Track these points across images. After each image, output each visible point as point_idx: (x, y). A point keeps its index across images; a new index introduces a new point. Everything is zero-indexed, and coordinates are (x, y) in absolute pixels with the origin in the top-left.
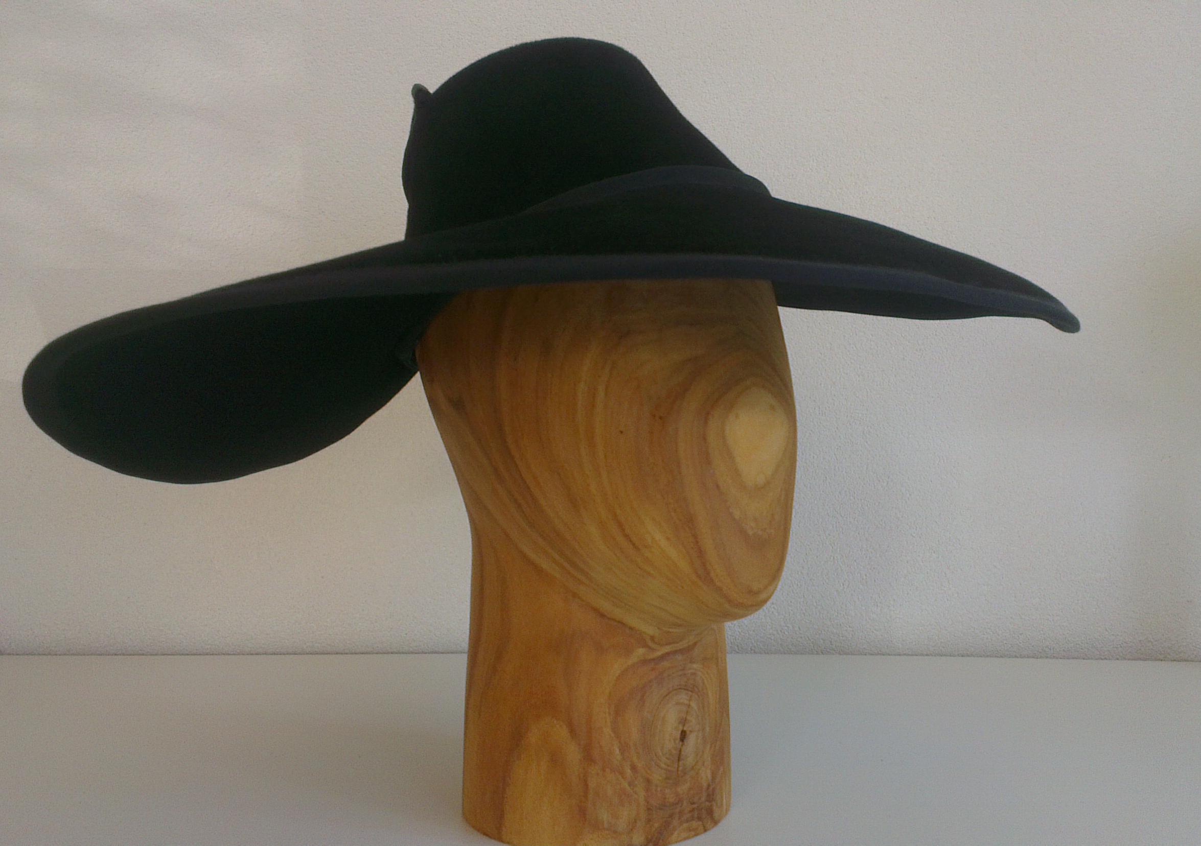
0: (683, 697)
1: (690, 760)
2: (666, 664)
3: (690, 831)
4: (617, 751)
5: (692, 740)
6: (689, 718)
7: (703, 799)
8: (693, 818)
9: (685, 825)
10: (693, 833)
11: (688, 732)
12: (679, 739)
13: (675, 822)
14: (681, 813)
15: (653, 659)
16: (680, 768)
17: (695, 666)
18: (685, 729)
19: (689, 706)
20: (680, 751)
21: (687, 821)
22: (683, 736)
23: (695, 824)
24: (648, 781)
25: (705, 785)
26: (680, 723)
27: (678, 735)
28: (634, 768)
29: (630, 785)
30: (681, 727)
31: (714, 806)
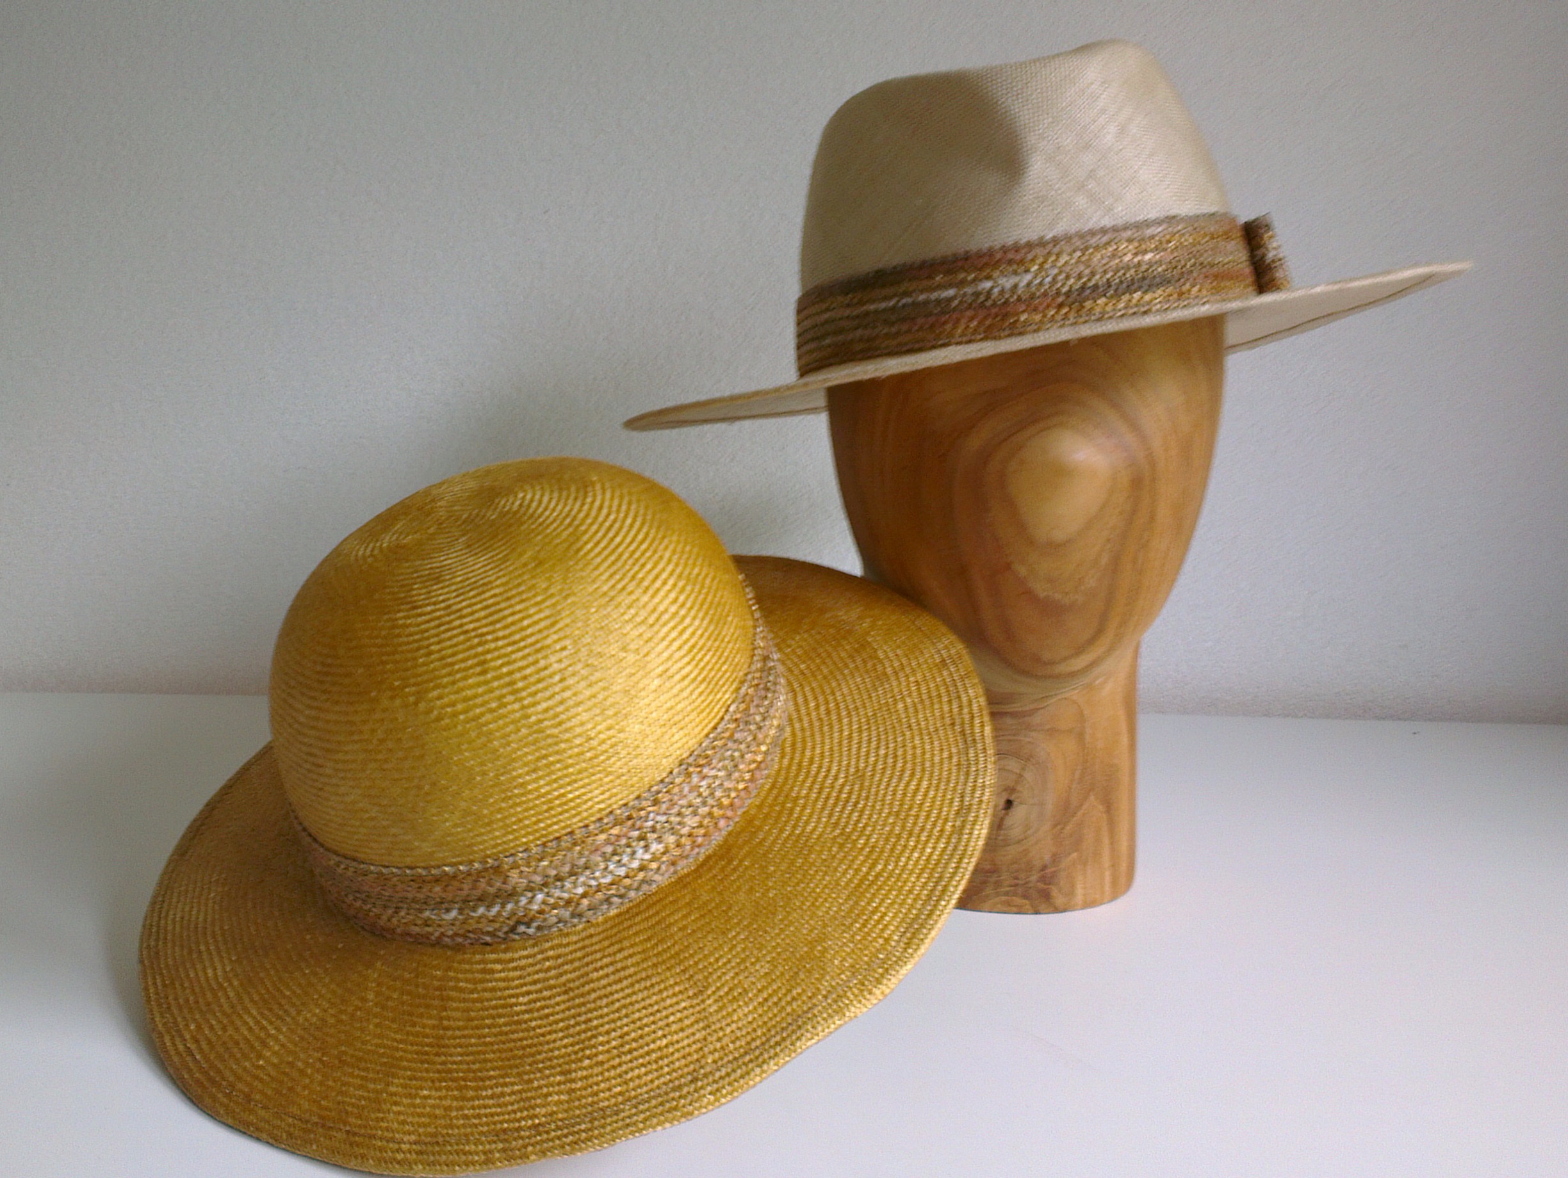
0: (1013, 765)
1: (1016, 833)
3: (1009, 905)
5: (1019, 813)
6: (1019, 788)
7: (1034, 878)
8: (1015, 894)
9: (1004, 898)
10: (1015, 909)
11: (1015, 803)
12: (1001, 807)
13: (989, 890)
14: (998, 884)
16: (1000, 838)
17: (1033, 734)
18: (1011, 798)
19: (1021, 776)
20: (1002, 819)
21: (1007, 894)
22: (1010, 803)
23: (1018, 901)
25: (1038, 864)
26: (1005, 790)
27: (1002, 802)
30: (1005, 796)
31: (1054, 892)
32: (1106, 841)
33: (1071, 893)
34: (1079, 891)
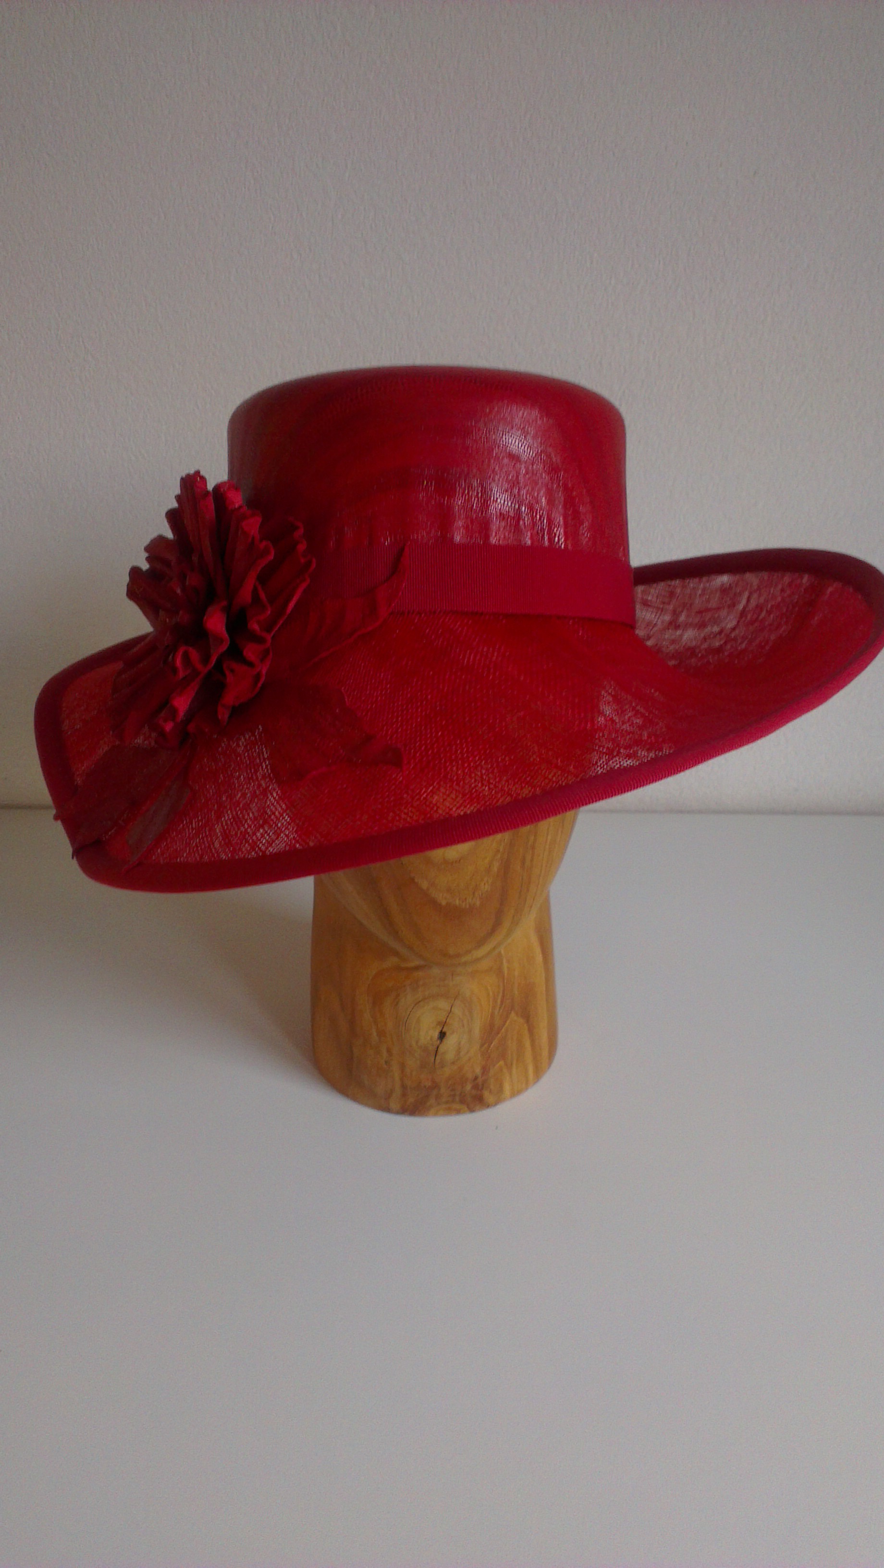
0: (443, 1004)
1: (450, 1056)
2: (420, 974)
3: (450, 1109)
4: (375, 1034)
5: (451, 1041)
6: (450, 1021)
7: (469, 1087)
8: (453, 1100)
9: (444, 1104)
10: (455, 1111)
11: (448, 1034)
12: (436, 1038)
13: (432, 1101)
14: (438, 1097)
15: (408, 969)
16: (438, 1061)
17: (458, 977)
18: (443, 1031)
19: (451, 1011)
20: (438, 1048)
21: (447, 1102)
22: (442, 1035)
23: (457, 1105)
24: (403, 1066)
25: (470, 1076)
26: (437, 1025)
27: (436, 1034)
28: (389, 1051)
29: (386, 1062)
30: (439, 1028)
31: (486, 1094)
32: (527, 1043)
33: (501, 1090)
34: (507, 1087)
